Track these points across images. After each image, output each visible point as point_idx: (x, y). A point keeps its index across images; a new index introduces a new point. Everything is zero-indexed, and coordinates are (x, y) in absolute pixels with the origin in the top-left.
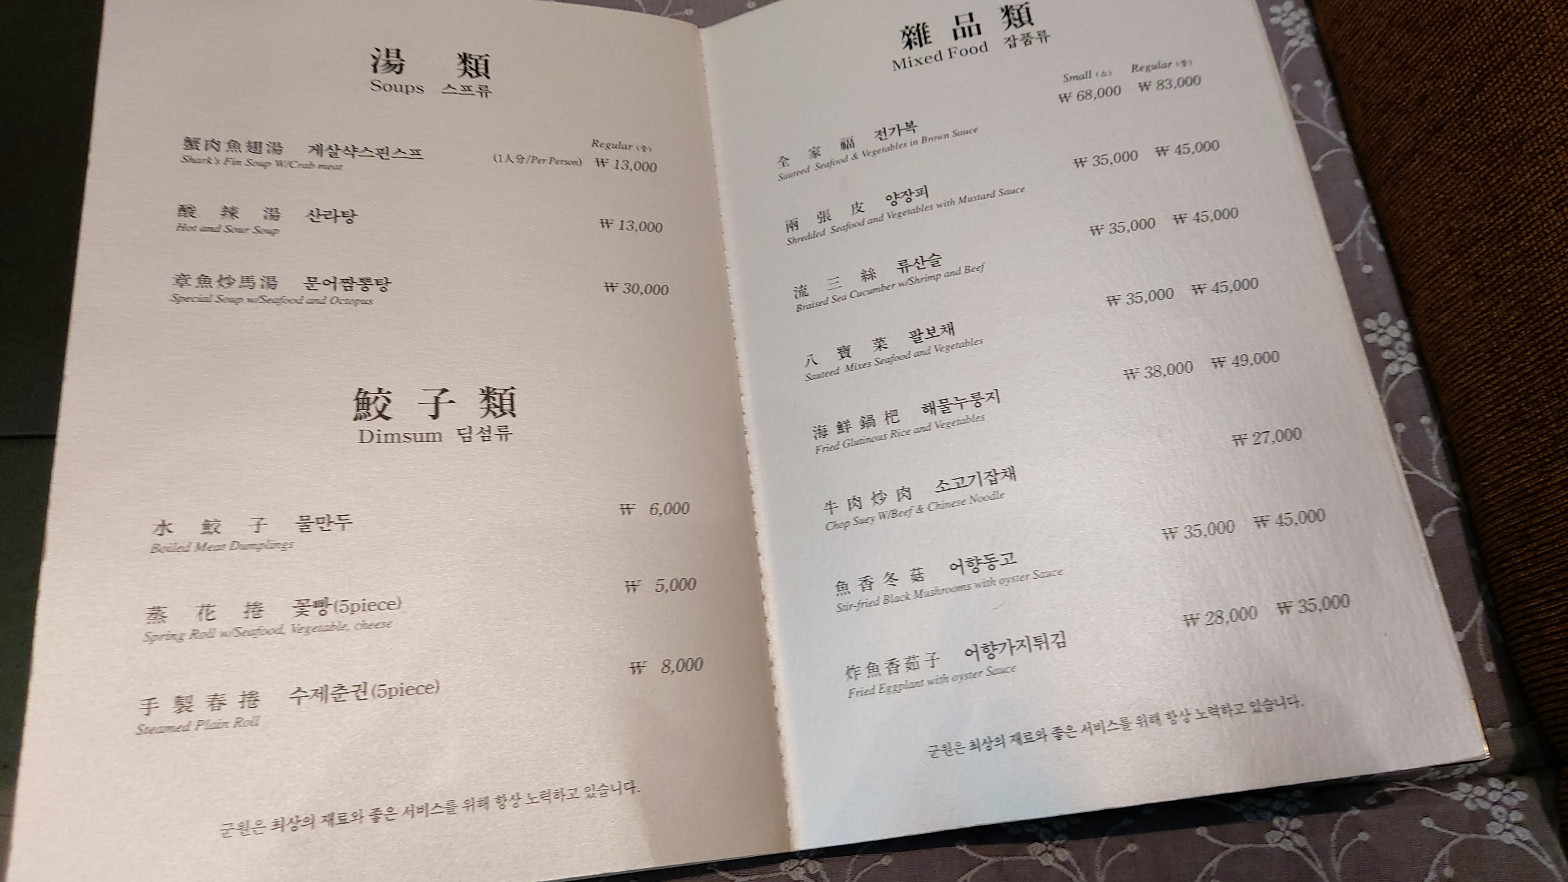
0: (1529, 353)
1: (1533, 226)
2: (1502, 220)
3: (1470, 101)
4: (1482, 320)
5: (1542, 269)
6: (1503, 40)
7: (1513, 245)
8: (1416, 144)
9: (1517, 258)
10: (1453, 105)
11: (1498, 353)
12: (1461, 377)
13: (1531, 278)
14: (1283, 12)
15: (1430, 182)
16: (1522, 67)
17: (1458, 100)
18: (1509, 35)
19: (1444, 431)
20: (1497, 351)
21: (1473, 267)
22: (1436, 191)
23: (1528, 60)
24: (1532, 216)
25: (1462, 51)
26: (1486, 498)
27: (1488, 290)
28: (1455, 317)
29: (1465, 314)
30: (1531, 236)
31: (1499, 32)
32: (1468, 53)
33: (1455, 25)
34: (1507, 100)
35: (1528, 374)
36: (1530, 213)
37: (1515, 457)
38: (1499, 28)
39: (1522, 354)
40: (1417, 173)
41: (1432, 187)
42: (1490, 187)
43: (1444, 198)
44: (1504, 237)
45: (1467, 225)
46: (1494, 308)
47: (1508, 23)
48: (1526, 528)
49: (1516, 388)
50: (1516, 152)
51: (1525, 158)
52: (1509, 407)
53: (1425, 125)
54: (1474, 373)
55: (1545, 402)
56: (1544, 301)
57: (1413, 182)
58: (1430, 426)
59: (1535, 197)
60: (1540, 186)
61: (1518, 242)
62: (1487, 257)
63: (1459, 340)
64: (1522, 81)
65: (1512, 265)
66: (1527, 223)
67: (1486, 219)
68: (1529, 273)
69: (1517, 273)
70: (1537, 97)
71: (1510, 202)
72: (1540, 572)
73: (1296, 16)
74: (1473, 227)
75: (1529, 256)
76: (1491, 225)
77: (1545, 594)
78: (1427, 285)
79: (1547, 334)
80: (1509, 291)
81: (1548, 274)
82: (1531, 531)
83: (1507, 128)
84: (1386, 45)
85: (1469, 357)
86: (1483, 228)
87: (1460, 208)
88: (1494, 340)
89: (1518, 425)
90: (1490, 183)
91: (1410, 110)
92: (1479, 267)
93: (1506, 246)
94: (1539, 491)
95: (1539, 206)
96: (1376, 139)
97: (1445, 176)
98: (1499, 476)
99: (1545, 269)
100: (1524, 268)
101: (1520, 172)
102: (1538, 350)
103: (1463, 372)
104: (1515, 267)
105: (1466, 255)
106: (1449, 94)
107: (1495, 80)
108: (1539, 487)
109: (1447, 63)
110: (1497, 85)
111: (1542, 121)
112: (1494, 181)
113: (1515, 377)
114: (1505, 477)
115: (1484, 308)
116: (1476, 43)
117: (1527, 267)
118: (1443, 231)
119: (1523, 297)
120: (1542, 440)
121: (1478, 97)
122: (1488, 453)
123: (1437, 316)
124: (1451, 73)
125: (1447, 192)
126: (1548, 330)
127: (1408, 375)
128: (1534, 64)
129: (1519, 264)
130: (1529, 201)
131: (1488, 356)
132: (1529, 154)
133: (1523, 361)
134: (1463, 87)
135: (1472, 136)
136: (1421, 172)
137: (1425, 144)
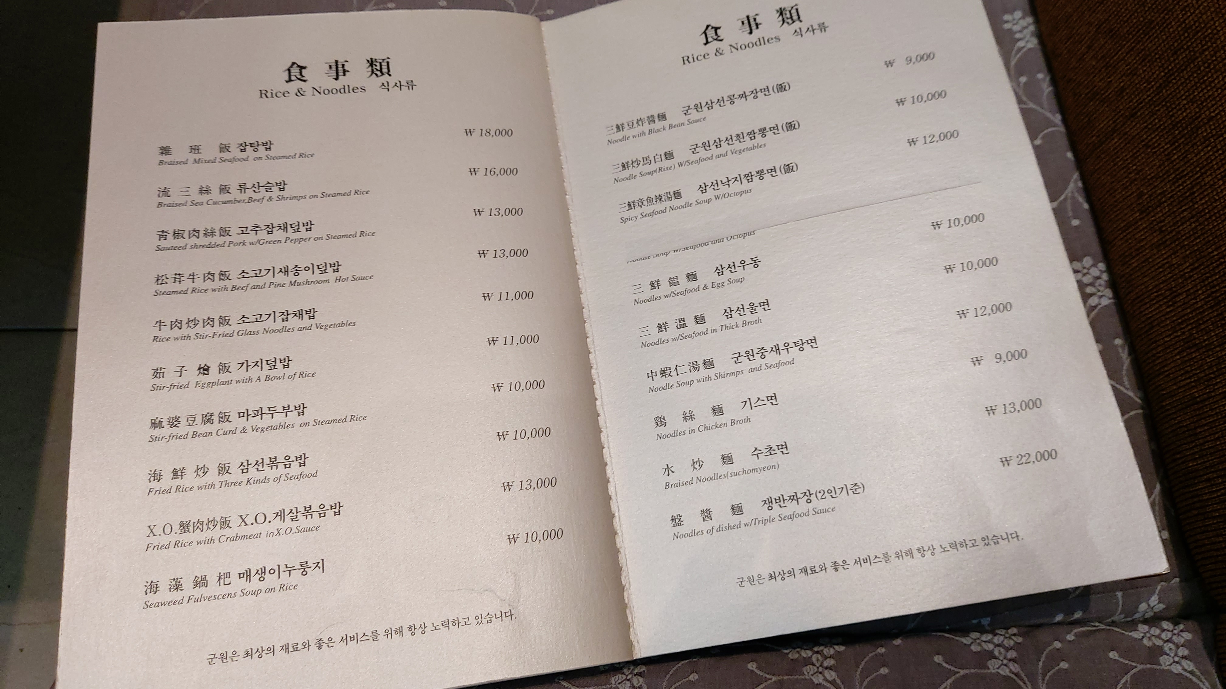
0: (1200, 292)
1: (1206, 193)
2: (1181, 187)
3: (1158, 94)
4: (1164, 265)
5: (1211, 227)
6: (1185, 47)
7: (1190, 208)
8: (1116, 126)
9: (1192, 217)
10: (1145, 97)
11: (1175, 292)
12: (1147, 309)
13: (1203, 234)
14: (1014, 20)
15: (1126, 156)
16: (1199, 69)
17: (1148, 93)
18: (1189, 44)
19: (1133, 351)
20: (1174, 289)
21: (1158, 223)
22: (1129, 163)
23: (1204, 64)
24: (1205, 185)
25: (1153, 54)
26: (1164, 404)
27: (1168, 242)
28: (1143, 262)
29: (1150, 260)
30: (1203, 201)
31: (1182, 41)
32: (1157, 56)
33: (1148, 34)
34: (1187, 94)
35: (1198, 308)
36: (1203, 183)
37: (1187, 372)
38: (1182, 38)
39: (1194, 292)
40: (1116, 148)
41: (1127, 160)
42: (1172, 162)
43: (1135, 169)
44: (1182, 201)
45: (1153, 191)
46: (1173, 256)
47: (1189, 34)
48: (1196, 428)
49: (1189, 319)
50: (1193, 135)
51: (1200, 140)
52: (1183, 333)
53: (1122, 112)
54: (1157, 305)
55: (1211, 331)
56: (1212, 252)
57: (1113, 156)
58: (1122, 346)
59: (1207, 170)
60: (1211, 162)
61: (1193, 205)
62: (1169, 216)
63: (1145, 280)
64: (1199, 80)
65: (1188, 223)
66: (1201, 191)
67: (1169, 186)
68: (1201, 229)
69: (1192, 229)
70: (1210, 93)
71: (1187, 174)
72: (1205, 462)
73: (1023, 23)
74: (1159, 192)
75: (1202, 216)
76: (1172, 191)
77: (1208, 480)
78: (1122, 236)
79: (1214, 278)
80: (1186, 243)
81: (1216, 231)
82: (1199, 430)
83: (1187, 116)
84: (1093, 48)
85: (1153, 293)
86: (1167, 193)
87: (1149, 177)
88: (1173, 281)
89: (1189, 348)
90: (1173, 159)
91: (1111, 100)
92: (1163, 224)
93: (1184, 208)
94: (1205, 400)
95: (1210, 178)
96: (1085, 121)
97: (1138, 151)
98: (1175, 387)
99: (1214, 227)
100: (1197, 226)
101: (1196, 151)
102: (1208, 290)
103: (1148, 305)
104: (1190, 225)
105: (1152, 214)
106: (1142, 87)
107: (1178, 78)
108: (1205, 396)
109: (1140, 64)
110: (1179, 83)
111: (1214, 111)
112: (1176, 157)
113: (1189, 311)
114: (1180, 388)
115: (1165, 256)
116: (1164, 49)
117: (1200, 225)
118: (1135, 194)
119: (1196, 248)
120: (1208, 360)
121: (1164, 91)
122: (1166, 369)
123: (1128, 261)
124: (1144, 71)
125: (1138, 164)
126: (1215, 274)
127: (1105, 306)
128: (1209, 67)
129: (1194, 222)
130: (1202, 174)
131: (1168, 293)
132: (1203, 137)
133: (1195, 298)
134: (1153, 83)
135: (1159, 121)
136: (1119, 149)
137: (1122, 126)
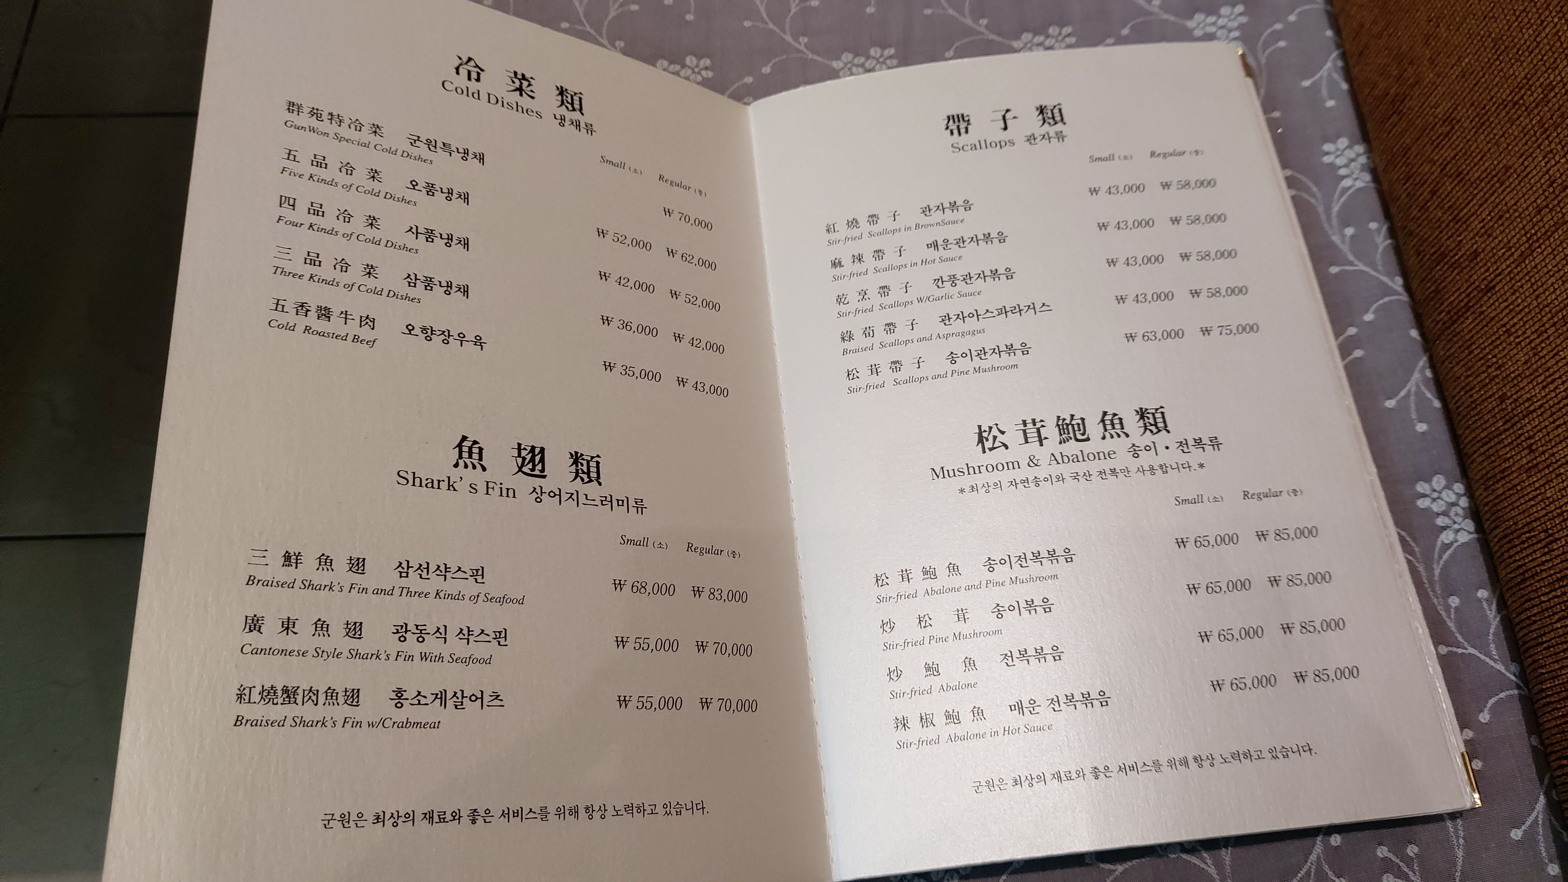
8: (1469, 302)
14: (1337, 150)
21: (1526, 439)
22: (1488, 354)
26: (1544, 686)
28: (1509, 490)
40: (1471, 331)
45: (1520, 393)
57: (1467, 341)
58: (1488, 600)
62: (1539, 431)
67: (1537, 391)
73: (1351, 154)
74: (1526, 396)
84: (1438, 194)
91: (1464, 265)
106: (1500, 254)
112: (1545, 352)
115: (1537, 485)
125: (1499, 356)
127: (1466, 544)
136: (1474, 332)
137: (1477, 303)
